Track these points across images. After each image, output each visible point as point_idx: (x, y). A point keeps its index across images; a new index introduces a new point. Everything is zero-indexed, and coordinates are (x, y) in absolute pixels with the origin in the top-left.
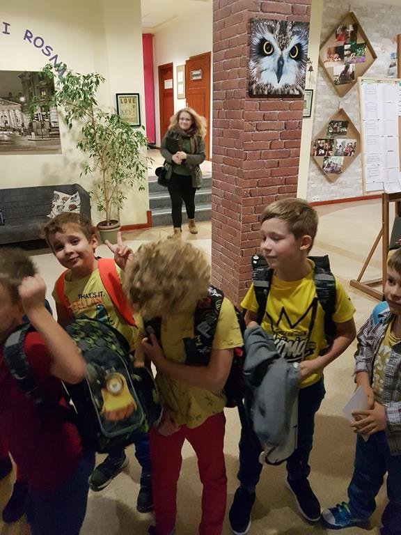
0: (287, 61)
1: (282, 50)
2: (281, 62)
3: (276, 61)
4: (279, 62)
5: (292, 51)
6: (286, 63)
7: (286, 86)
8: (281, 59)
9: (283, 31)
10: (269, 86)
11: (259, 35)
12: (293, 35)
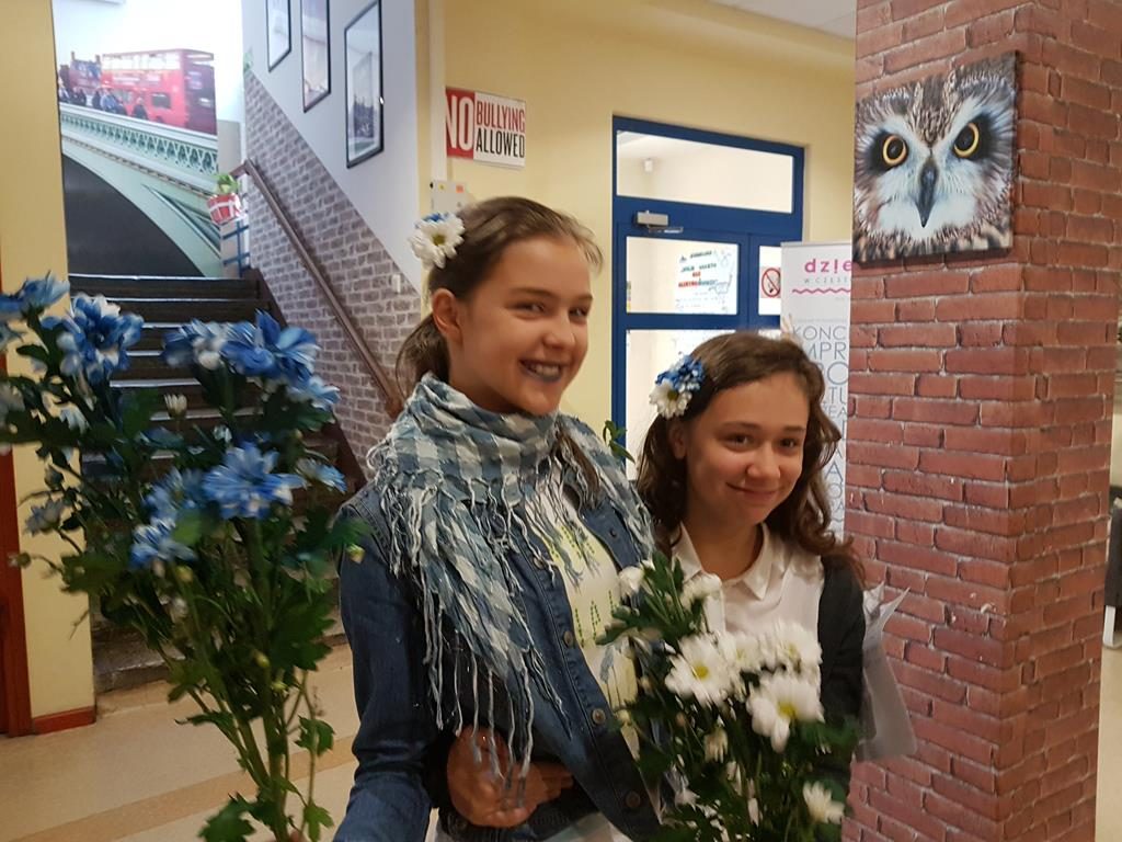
0: (948, 168)
1: (930, 144)
2: (930, 175)
3: (916, 176)
4: (923, 175)
5: (963, 140)
6: (943, 174)
7: (947, 231)
8: (930, 167)
9: (934, 100)
10: (898, 238)
11: (872, 129)
12: (962, 99)
